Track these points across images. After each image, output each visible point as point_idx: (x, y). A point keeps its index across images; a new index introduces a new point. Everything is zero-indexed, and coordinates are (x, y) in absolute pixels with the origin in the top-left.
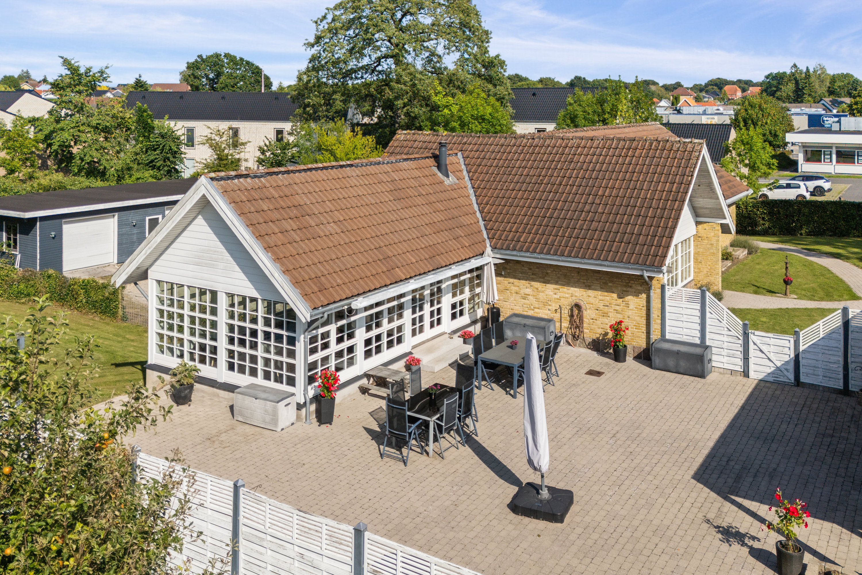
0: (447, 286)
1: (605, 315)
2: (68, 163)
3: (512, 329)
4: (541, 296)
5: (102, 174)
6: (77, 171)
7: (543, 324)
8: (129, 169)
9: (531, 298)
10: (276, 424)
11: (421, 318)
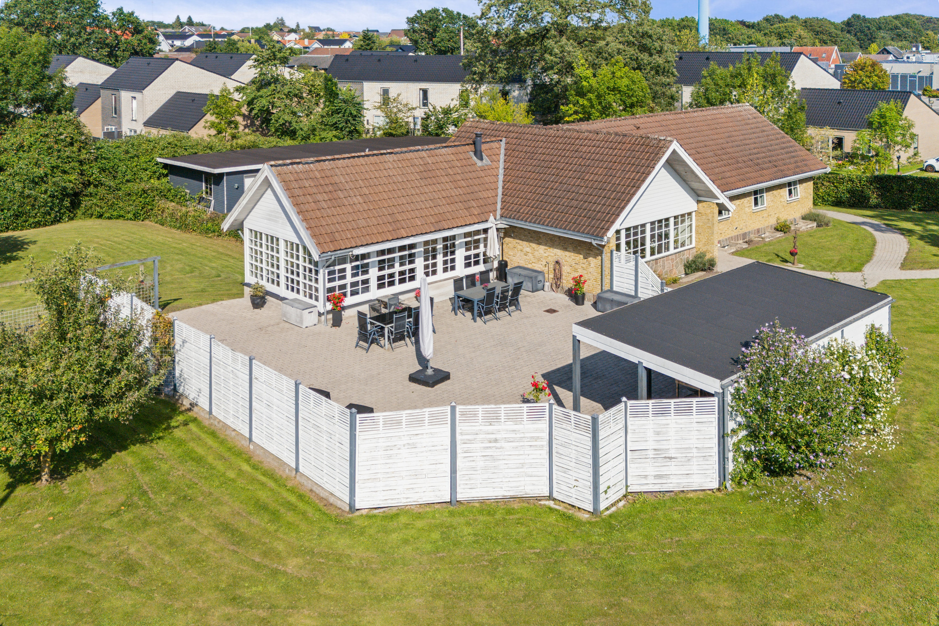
0: (460, 243)
1: (576, 270)
2: (267, 124)
3: (512, 277)
4: (536, 253)
5: (293, 134)
6: (274, 130)
7: (534, 274)
8: (314, 130)
9: (530, 254)
10: (302, 323)
11: (434, 265)
